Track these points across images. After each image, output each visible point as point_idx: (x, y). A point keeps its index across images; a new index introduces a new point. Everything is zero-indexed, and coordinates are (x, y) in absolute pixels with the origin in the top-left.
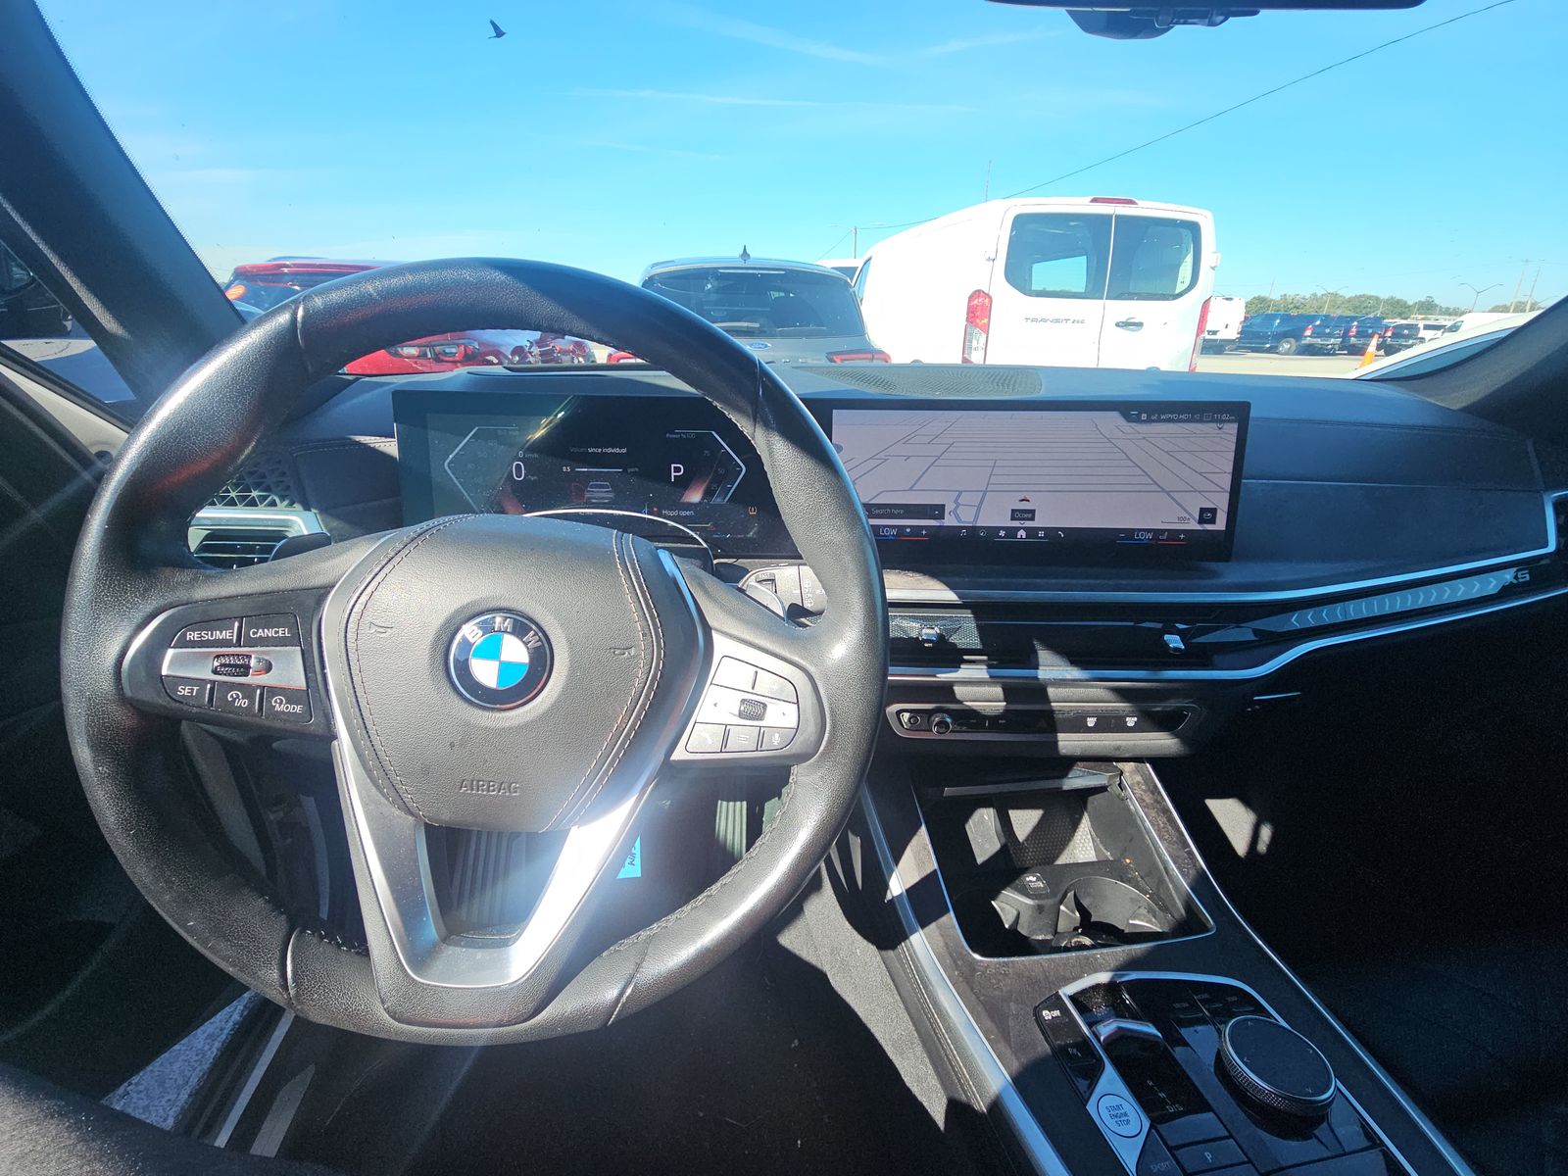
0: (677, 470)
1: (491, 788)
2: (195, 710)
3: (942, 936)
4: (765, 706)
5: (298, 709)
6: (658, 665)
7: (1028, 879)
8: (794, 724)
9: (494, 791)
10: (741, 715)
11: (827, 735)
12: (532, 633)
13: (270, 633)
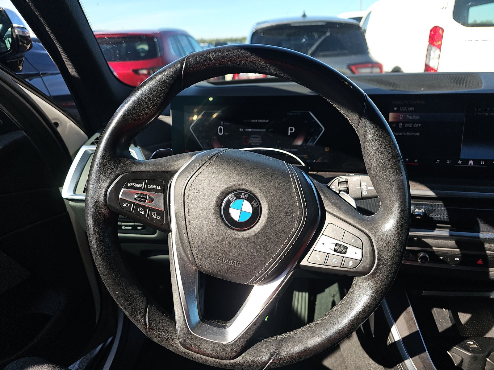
0: (291, 130)
1: (230, 262)
2: (127, 212)
3: (422, 362)
4: (347, 248)
5: (160, 218)
6: (303, 222)
7: (468, 343)
8: (360, 258)
9: (230, 263)
10: (335, 250)
11: (375, 266)
12: (255, 201)
13: (154, 187)
